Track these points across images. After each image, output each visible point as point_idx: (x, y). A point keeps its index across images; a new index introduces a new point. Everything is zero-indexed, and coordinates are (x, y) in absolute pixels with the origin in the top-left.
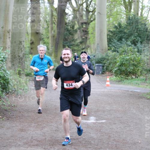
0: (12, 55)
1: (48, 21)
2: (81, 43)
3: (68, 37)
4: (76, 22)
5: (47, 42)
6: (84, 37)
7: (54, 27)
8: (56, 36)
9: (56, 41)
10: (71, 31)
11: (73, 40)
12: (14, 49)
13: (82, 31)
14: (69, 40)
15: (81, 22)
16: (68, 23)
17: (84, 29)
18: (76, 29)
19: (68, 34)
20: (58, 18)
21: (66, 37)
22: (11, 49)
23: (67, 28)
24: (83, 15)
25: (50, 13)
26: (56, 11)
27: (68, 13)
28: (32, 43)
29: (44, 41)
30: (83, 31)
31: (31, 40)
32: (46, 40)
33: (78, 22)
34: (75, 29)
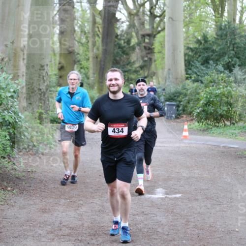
0: (29, 88)
1: (87, 32)
2: (142, 67)
3: (120, 58)
4: (134, 34)
5: (85, 67)
6: (146, 59)
7: (97, 42)
8: (100, 56)
9: (100, 64)
10: (125, 49)
11: (128, 62)
12: (31, 79)
13: (143, 48)
14: (121, 63)
15: (141, 33)
16: (121, 35)
17: (146, 45)
18: (134, 46)
19: (121, 53)
20: (104, 27)
21: (118, 59)
22: (26, 78)
23: (118, 44)
24: (146, 22)
25: (91, 19)
26: (101, 16)
27: (120, 19)
28: (61, 68)
29: (81, 64)
30: (145, 47)
31: (60, 63)
32: (84, 63)
33: (137, 34)
34: (131, 45)
